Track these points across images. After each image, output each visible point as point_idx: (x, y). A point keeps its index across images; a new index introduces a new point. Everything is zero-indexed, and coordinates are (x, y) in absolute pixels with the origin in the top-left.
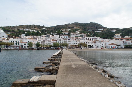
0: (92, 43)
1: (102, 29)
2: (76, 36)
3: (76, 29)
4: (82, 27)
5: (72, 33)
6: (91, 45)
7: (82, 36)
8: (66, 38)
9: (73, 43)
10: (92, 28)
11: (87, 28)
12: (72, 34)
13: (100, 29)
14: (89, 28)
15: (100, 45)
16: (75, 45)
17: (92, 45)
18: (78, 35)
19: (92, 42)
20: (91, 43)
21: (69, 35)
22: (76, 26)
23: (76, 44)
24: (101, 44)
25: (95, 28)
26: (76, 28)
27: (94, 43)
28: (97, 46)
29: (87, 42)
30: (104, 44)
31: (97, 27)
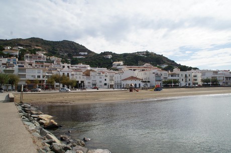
0: (82, 76)
1: (86, 53)
2: (38, 60)
3: (35, 49)
4: (47, 47)
5: (28, 55)
6: (78, 81)
7: (53, 62)
8: (11, 63)
9: (34, 76)
10: (68, 50)
11: (58, 49)
12: (27, 57)
13: (82, 53)
14: (60, 50)
15: (101, 82)
16: (40, 81)
17: (82, 82)
18: (42, 60)
19: (82, 73)
20: (78, 76)
21: (21, 57)
22: (35, 44)
23: (41, 78)
24: (101, 78)
25: (73, 51)
26: (36, 47)
27: (85, 77)
28: (94, 83)
29: (70, 75)
30: (108, 79)
31: (75, 49)
